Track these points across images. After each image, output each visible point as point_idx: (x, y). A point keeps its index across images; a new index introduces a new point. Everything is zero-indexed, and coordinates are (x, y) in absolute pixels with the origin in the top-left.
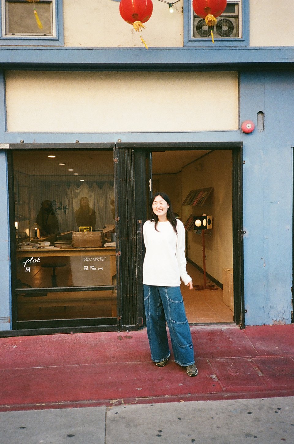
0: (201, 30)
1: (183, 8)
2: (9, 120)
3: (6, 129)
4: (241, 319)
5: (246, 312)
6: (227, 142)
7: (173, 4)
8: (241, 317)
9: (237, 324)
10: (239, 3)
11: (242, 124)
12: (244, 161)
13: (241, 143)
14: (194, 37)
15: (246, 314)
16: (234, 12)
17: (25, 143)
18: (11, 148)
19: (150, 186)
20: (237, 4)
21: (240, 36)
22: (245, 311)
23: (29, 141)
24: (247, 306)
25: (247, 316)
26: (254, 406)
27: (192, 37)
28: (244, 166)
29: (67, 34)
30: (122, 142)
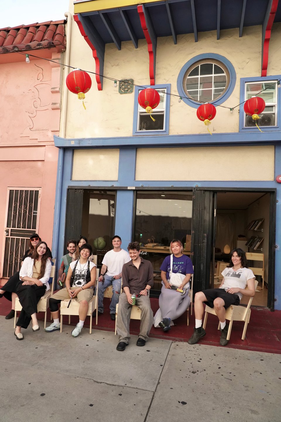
0: (251, 122)
1: (239, 110)
2: (137, 174)
3: (135, 179)
4: (272, 305)
5: (276, 301)
6: (265, 188)
7: (233, 108)
8: (272, 303)
9: (269, 308)
10: (276, 105)
11: (277, 177)
12: (278, 201)
13: (276, 189)
14: (246, 126)
15: (275, 302)
16: (273, 111)
17: (144, 186)
18: (136, 189)
19: (215, 214)
20: (275, 106)
21: (276, 125)
22: (274, 300)
23: (146, 186)
24: (276, 297)
25: (276, 304)
26: (267, 357)
27: (245, 127)
28: (277, 204)
29: (171, 128)
30: (198, 186)
